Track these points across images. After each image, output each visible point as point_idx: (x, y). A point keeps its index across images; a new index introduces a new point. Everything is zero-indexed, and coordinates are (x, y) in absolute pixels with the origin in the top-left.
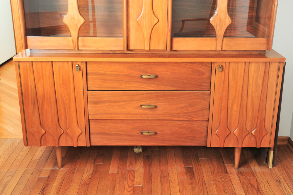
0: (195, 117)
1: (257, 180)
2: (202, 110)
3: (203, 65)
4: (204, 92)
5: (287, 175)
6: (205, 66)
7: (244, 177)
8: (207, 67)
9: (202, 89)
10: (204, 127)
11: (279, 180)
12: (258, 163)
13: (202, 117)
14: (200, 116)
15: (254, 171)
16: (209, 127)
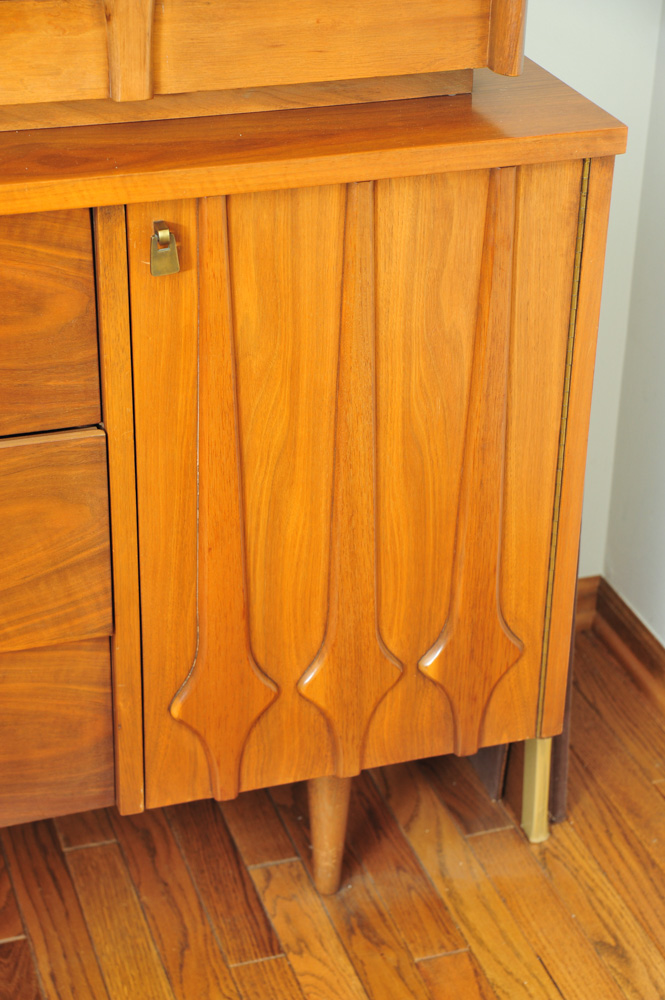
0: (9, 629)
1: (478, 972)
2: (58, 571)
3: (24, 238)
4: (57, 444)
5: (647, 885)
6: (41, 240)
7: (391, 957)
8: (61, 246)
9: (36, 417)
10: (85, 688)
11: (615, 938)
12: (451, 809)
13: (66, 626)
14: (47, 618)
15: (441, 890)
16: (119, 685)
